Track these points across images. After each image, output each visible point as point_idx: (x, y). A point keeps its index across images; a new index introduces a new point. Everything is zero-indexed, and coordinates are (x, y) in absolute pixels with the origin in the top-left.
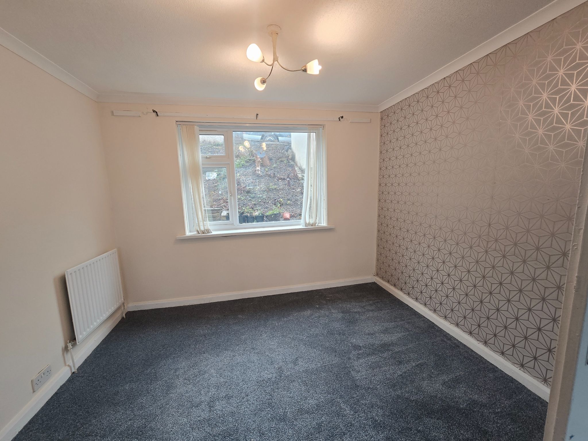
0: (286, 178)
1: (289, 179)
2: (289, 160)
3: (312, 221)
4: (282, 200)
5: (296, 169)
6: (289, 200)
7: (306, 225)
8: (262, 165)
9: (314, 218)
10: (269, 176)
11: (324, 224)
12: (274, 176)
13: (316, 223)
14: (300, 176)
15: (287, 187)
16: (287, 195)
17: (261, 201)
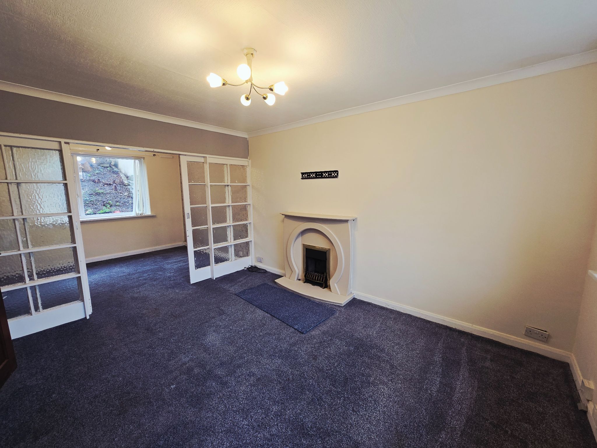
0: (112, 184)
1: (115, 185)
2: (112, 166)
3: (140, 212)
4: (110, 202)
5: (121, 176)
6: (117, 202)
7: (136, 213)
8: (84, 171)
9: (141, 210)
10: (94, 181)
11: (148, 212)
12: (99, 181)
13: (143, 213)
14: (126, 182)
15: (114, 191)
16: (115, 198)
17: (88, 203)
